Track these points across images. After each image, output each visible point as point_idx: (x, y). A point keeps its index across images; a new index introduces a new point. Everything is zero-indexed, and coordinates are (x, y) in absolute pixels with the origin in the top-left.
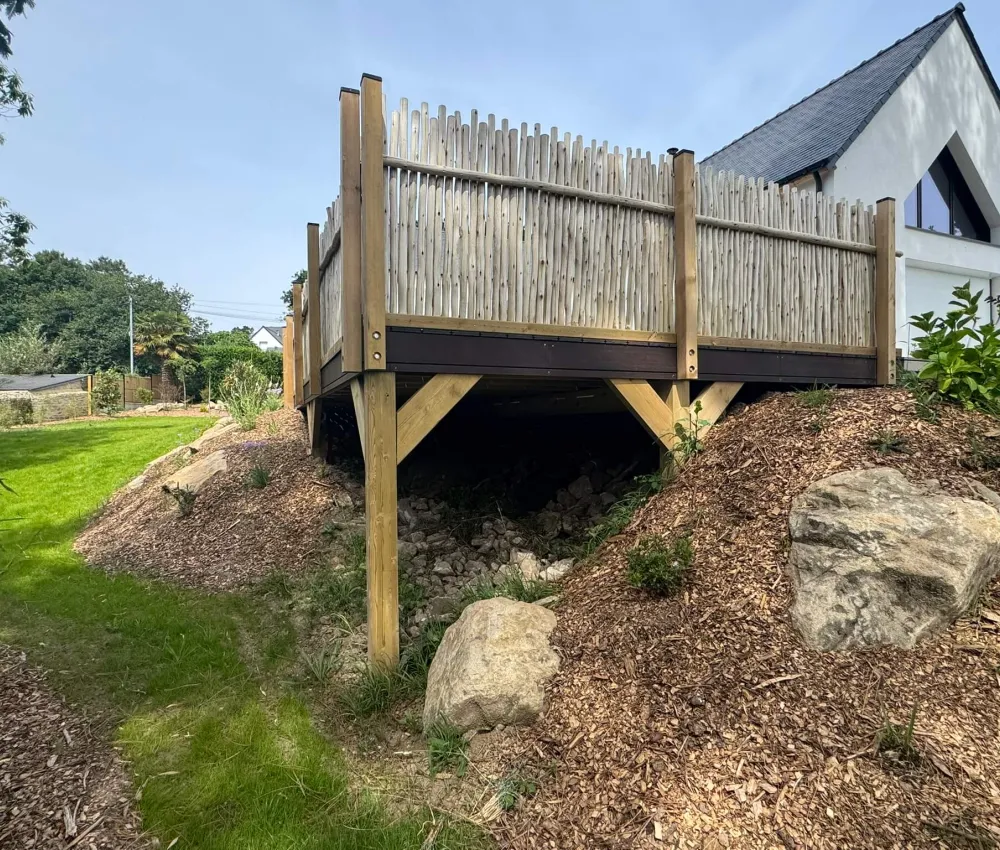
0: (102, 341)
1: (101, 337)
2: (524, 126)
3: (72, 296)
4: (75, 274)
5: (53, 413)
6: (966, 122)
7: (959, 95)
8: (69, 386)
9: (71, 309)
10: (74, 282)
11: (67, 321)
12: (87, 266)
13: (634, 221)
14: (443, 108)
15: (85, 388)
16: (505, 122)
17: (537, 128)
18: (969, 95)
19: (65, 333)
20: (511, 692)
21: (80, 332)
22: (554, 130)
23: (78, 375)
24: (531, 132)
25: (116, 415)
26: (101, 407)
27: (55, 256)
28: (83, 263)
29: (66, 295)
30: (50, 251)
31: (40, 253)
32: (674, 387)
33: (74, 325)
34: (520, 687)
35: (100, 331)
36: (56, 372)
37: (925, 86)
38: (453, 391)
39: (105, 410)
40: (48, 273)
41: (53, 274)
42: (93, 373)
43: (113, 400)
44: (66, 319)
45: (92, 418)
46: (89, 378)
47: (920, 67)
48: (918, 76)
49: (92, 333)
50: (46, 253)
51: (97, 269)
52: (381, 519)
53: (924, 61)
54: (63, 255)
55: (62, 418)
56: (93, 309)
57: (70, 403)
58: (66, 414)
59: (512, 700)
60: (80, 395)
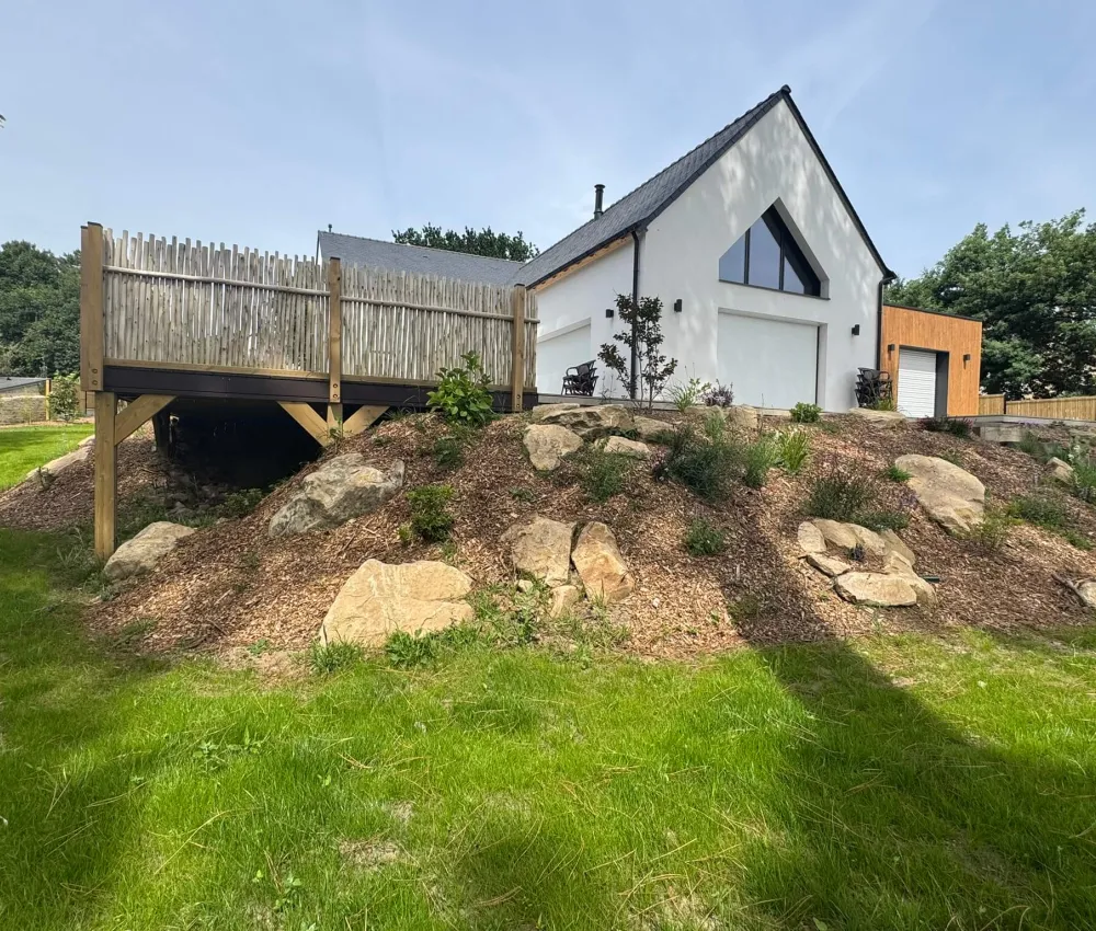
0: (70, 344)
1: (69, 339)
2: (212, 245)
3: (38, 294)
4: (45, 269)
5: (8, 417)
6: (790, 187)
7: (783, 164)
8: (26, 389)
9: (37, 308)
10: (44, 278)
11: (33, 320)
12: (61, 259)
13: (299, 302)
14: (152, 236)
15: (43, 393)
16: (199, 243)
17: (222, 245)
18: (795, 166)
19: (29, 333)
20: (137, 559)
21: (46, 333)
22: (235, 247)
23: (36, 379)
24: (217, 248)
25: (76, 421)
26: (59, 412)
27: (26, 247)
28: (57, 256)
29: (32, 292)
30: (20, 241)
31: (8, 244)
32: (329, 408)
33: (39, 325)
34: (142, 557)
35: (67, 333)
36: (13, 375)
37: (746, 158)
38: (155, 404)
39: (63, 415)
40: (15, 266)
41: (21, 268)
42: (52, 377)
43: (71, 406)
44: (32, 317)
45: (48, 423)
46: (48, 382)
47: (742, 142)
48: (739, 148)
49: (58, 334)
50: (16, 244)
51: (72, 263)
52: (102, 477)
53: (746, 136)
54: (34, 247)
55: (18, 422)
56: (60, 309)
57: (26, 407)
58: (22, 418)
59: (137, 563)
60: (38, 399)
